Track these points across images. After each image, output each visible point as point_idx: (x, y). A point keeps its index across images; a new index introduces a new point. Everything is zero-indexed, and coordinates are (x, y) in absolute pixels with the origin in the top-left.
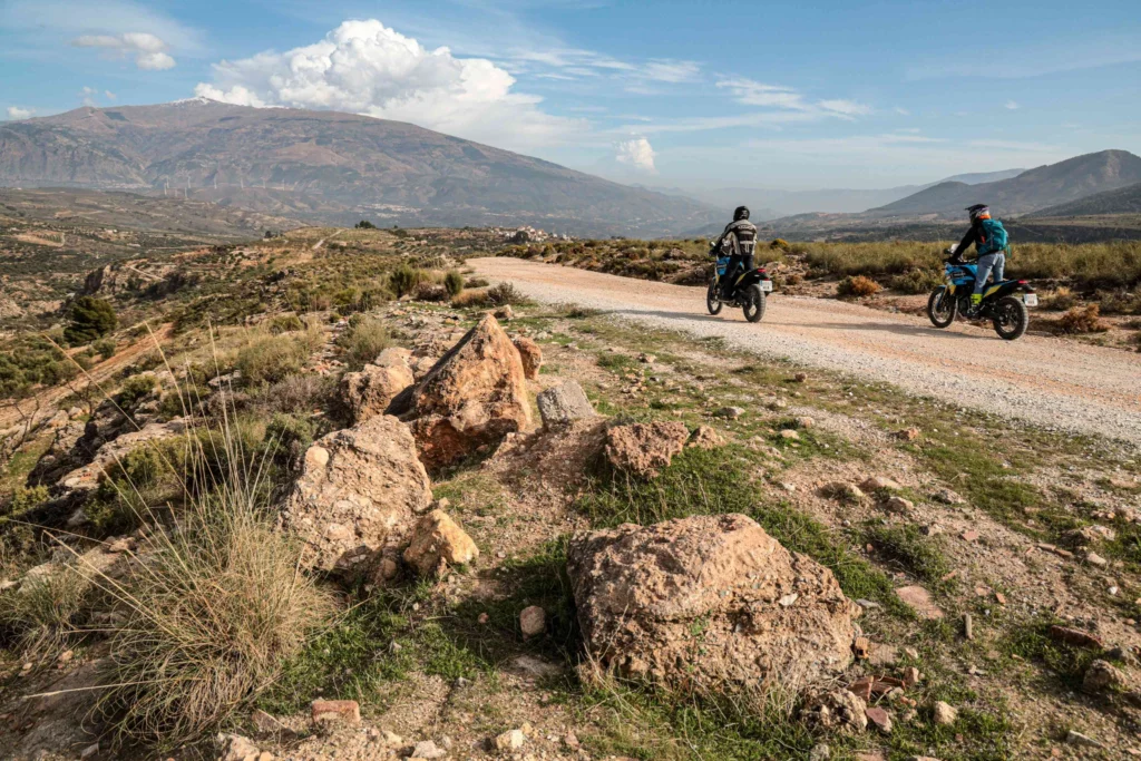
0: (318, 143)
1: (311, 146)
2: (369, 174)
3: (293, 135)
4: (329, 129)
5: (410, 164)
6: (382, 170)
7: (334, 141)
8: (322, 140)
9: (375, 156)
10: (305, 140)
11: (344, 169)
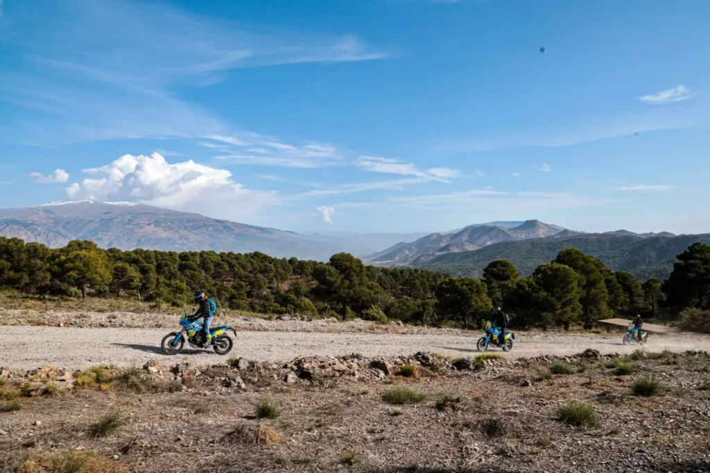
0: (155, 226)
1: (151, 228)
2: (181, 242)
3: (142, 222)
4: (159, 218)
5: (198, 235)
6: (186, 239)
7: (163, 225)
8: (157, 224)
9: (183, 232)
10: (149, 224)
11: (169, 239)
